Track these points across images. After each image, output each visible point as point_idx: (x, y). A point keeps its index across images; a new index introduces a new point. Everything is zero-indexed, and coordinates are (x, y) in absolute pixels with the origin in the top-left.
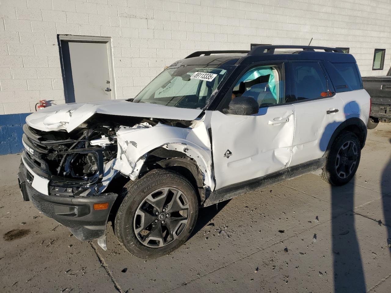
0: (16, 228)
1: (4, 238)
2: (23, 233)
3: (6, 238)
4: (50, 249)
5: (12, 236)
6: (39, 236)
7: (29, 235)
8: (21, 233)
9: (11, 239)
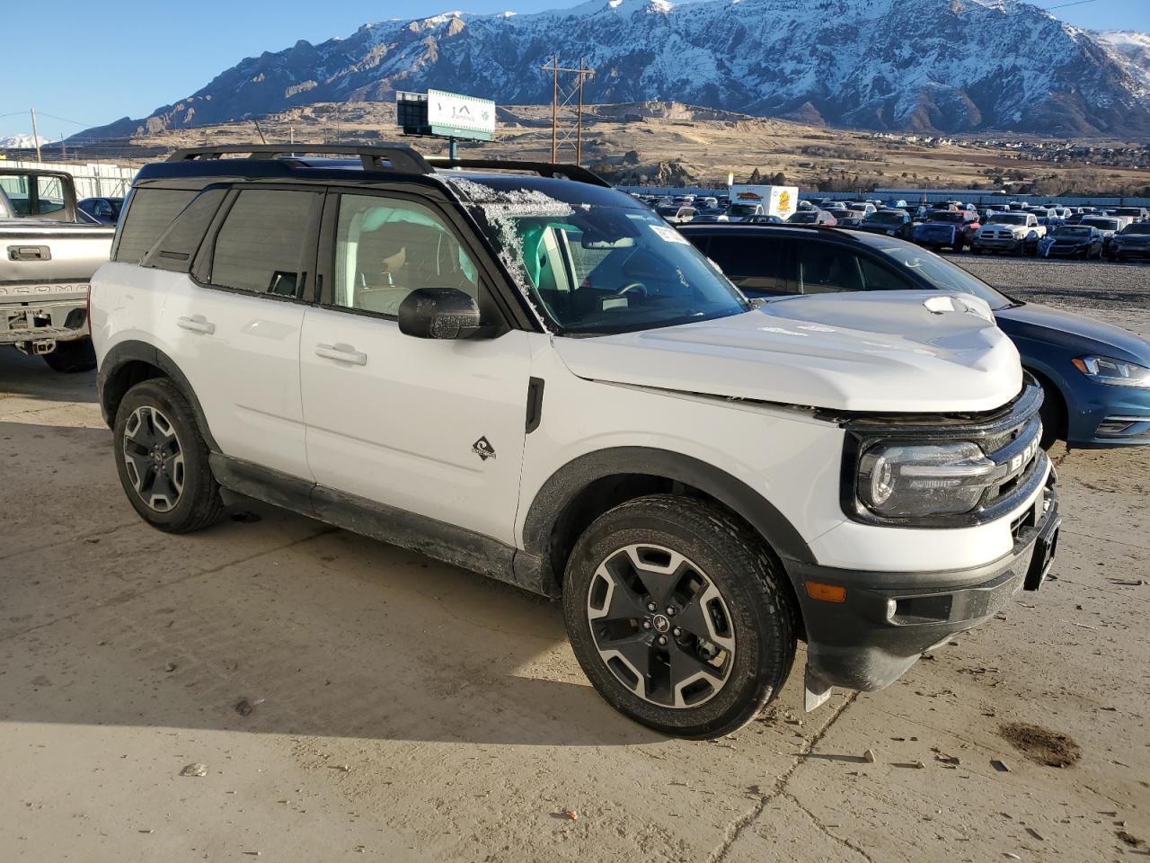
0: (1031, 764)
1: (1078, 756)
2: (1022, 737)
3: (1072, 751)
4: (996, 663)
5: (1055, 749)
6: (990, 702)
7: (1012, 720)
8: (1026, 738)
9: (1061, 738)
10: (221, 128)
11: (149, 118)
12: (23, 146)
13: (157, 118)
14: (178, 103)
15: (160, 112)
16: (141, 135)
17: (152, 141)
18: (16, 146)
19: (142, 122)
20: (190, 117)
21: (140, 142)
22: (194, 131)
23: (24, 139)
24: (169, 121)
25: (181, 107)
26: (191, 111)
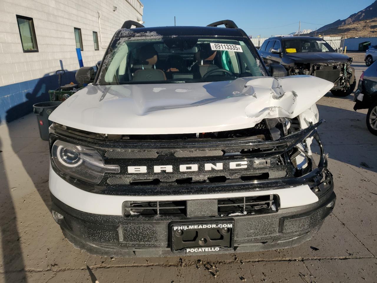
10: (373, 20)
11: (347, 19)
12: (305, 33)
13: (350, 18)
14: (359, 12)
15: (351, 17)
16: (343, 25)
17: (346, 27)
18: (302, 33)
19: (344, 21)
20: (362, 17)
21: (342, 28)
22: (362, 21)
23: (305, 31)
24: (354, 19)
25: (359, 14)
26: (363, 14)
